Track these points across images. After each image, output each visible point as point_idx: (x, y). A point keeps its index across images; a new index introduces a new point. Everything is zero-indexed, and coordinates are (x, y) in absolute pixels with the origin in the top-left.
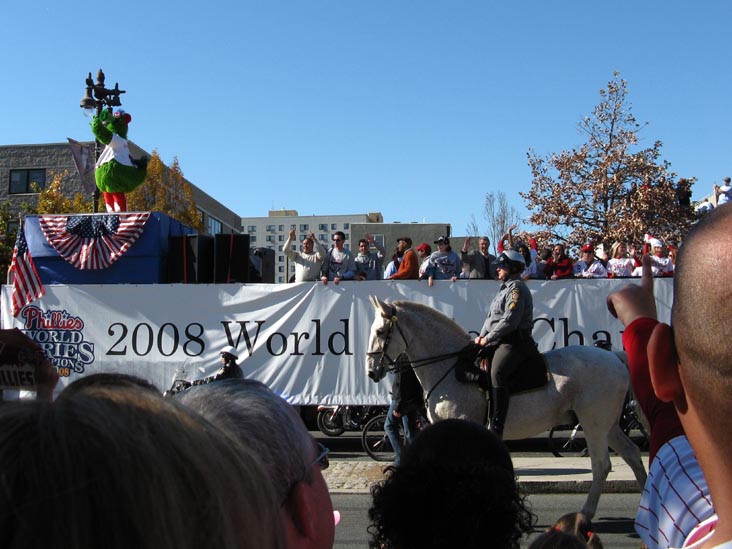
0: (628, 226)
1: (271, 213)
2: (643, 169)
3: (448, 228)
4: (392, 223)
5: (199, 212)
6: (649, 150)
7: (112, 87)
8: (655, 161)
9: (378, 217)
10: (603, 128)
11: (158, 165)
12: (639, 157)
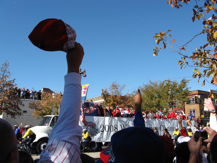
0: (4, 98)
2: (10, 85)
6: (12, 80)
8: (13, 83)
10: (1, 73)
12: (9, 82)
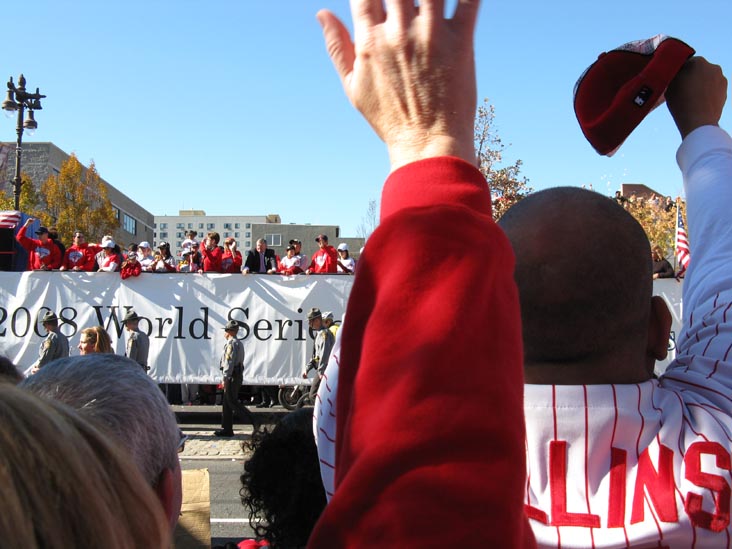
1: (181, 212)
2: (506, 183)
3: (337, 230)
4: (288, 223)
5: (114, 209)
6: (512, 167)
7: (34, 92)
8: (516, 177)
9: (276, 219)
11: (76, 166)
12: (503, 172)
